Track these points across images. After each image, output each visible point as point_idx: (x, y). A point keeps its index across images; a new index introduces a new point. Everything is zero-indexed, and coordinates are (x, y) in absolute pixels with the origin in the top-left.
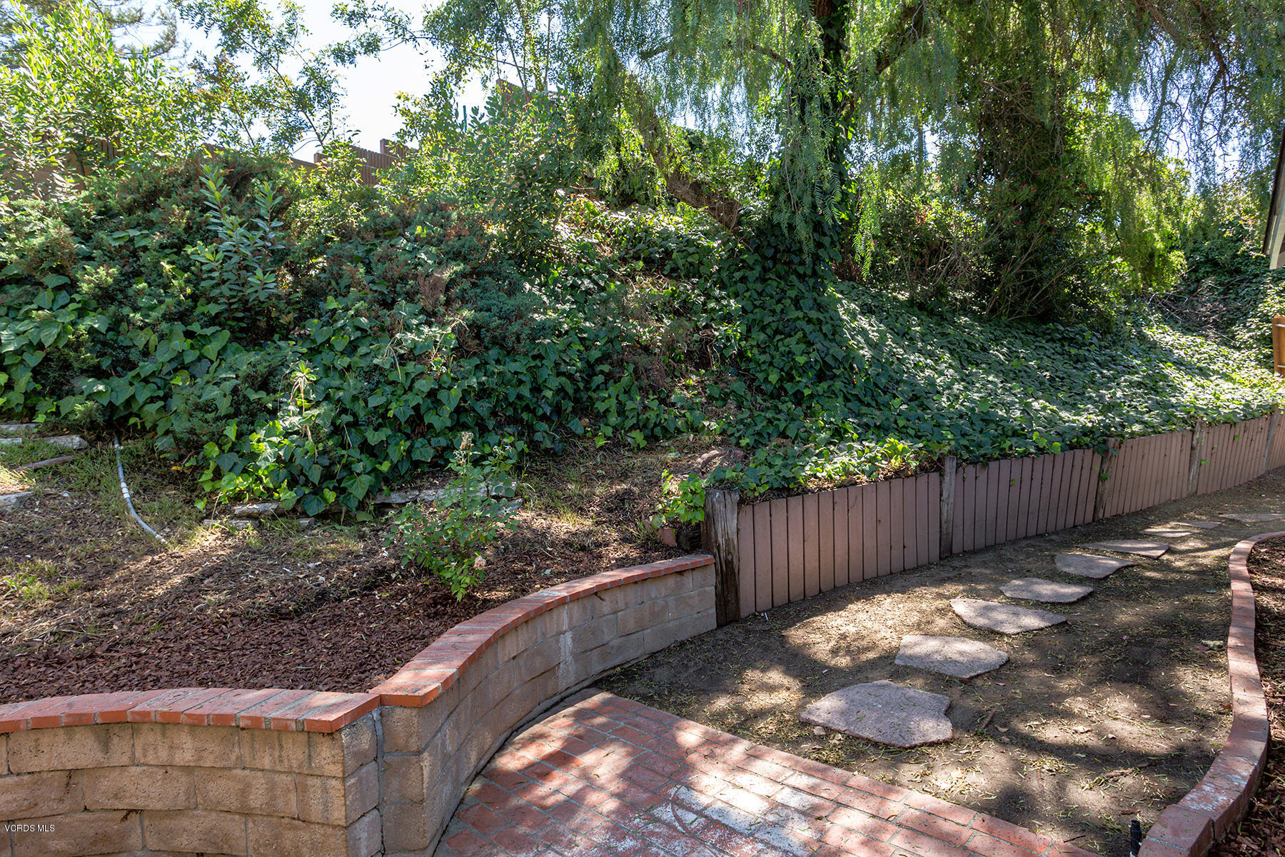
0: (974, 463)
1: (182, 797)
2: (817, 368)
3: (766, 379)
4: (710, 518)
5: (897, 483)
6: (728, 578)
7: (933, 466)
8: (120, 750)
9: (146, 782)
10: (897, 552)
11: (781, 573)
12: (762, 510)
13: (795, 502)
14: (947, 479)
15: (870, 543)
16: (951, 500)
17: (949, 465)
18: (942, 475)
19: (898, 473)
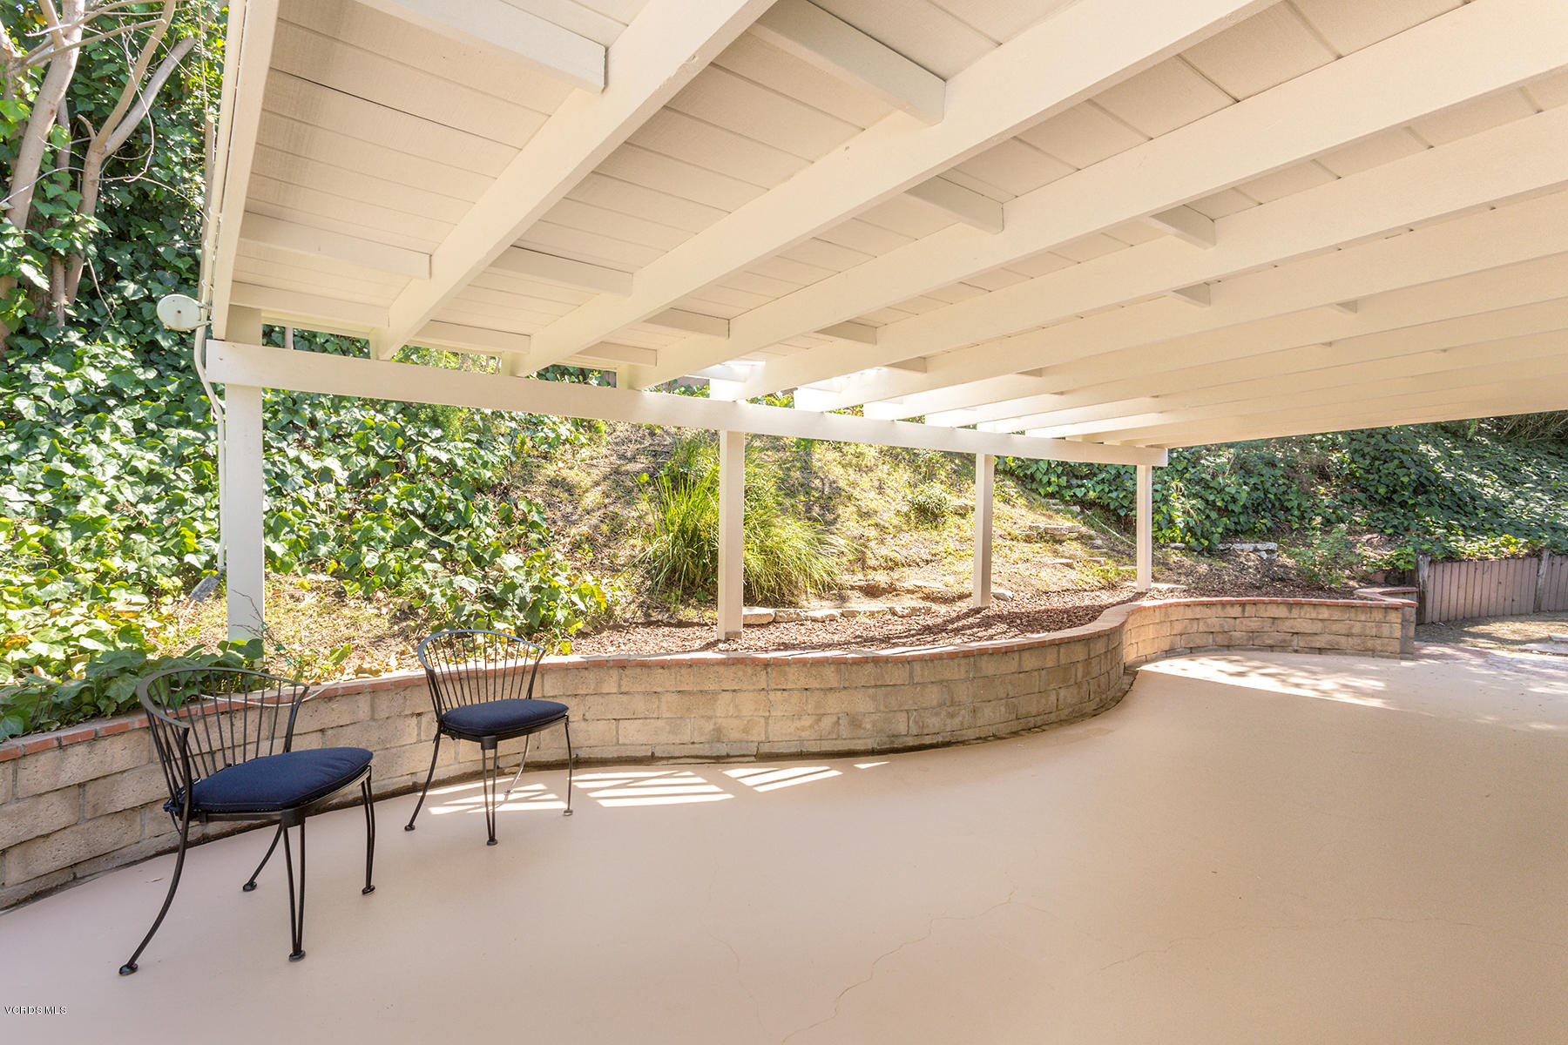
0: (1561, 555)
1: (1320, 629)
2: (1415, 485)
3: (1376, 492)
4: (1417, 569)
5: (1512, 561)
6: (1422, 598)
7: (1536, 554)
8: (1295, 612)
9: (1304, 624)
10: (1508, 602)
11: (1445, 604)
12: (1439, 568)
13: (1456, 565)
14: (1543, 562)
15: (1493, 595)
16: (1544, 576)
17: (1546, 554)
18: (1540, 560)
19: (1514, 556)
